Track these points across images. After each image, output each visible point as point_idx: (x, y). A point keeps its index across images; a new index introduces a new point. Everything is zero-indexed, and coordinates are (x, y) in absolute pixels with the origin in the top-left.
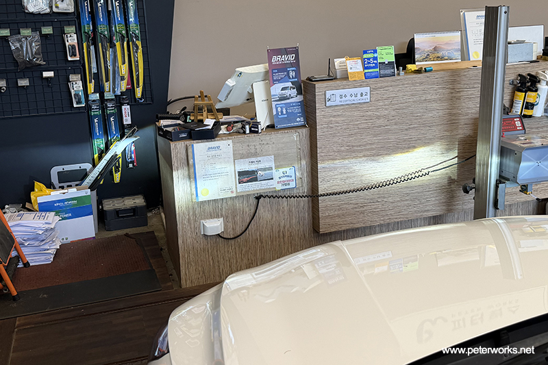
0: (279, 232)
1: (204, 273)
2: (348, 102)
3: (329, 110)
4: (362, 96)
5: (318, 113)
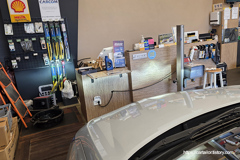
2: (140, 58)
4: (144, 56)
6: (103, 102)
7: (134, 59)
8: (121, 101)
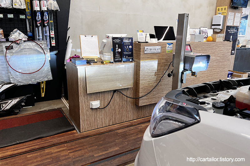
0: (122, 106)
1: (90, 125)
2: (153, 52)
3: (146, 55)
4: (158, 50)
5: (141, 56)
6: (103, 104)
7: (145, 52)
8: (123, 105)
